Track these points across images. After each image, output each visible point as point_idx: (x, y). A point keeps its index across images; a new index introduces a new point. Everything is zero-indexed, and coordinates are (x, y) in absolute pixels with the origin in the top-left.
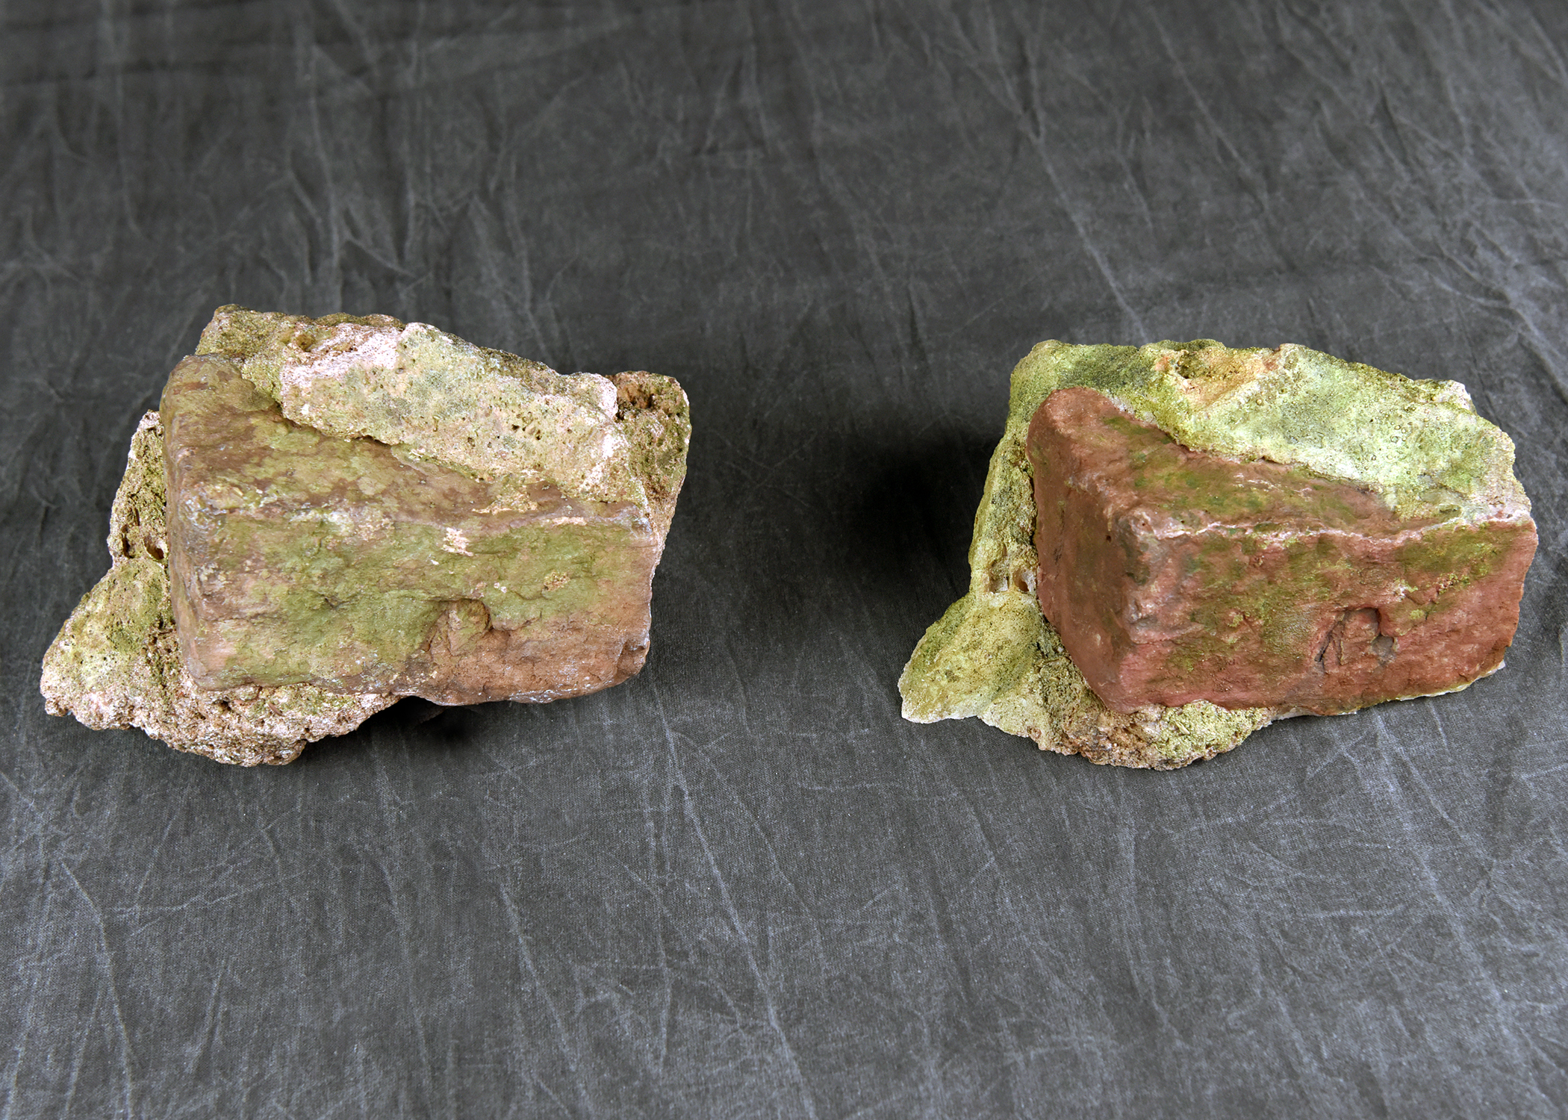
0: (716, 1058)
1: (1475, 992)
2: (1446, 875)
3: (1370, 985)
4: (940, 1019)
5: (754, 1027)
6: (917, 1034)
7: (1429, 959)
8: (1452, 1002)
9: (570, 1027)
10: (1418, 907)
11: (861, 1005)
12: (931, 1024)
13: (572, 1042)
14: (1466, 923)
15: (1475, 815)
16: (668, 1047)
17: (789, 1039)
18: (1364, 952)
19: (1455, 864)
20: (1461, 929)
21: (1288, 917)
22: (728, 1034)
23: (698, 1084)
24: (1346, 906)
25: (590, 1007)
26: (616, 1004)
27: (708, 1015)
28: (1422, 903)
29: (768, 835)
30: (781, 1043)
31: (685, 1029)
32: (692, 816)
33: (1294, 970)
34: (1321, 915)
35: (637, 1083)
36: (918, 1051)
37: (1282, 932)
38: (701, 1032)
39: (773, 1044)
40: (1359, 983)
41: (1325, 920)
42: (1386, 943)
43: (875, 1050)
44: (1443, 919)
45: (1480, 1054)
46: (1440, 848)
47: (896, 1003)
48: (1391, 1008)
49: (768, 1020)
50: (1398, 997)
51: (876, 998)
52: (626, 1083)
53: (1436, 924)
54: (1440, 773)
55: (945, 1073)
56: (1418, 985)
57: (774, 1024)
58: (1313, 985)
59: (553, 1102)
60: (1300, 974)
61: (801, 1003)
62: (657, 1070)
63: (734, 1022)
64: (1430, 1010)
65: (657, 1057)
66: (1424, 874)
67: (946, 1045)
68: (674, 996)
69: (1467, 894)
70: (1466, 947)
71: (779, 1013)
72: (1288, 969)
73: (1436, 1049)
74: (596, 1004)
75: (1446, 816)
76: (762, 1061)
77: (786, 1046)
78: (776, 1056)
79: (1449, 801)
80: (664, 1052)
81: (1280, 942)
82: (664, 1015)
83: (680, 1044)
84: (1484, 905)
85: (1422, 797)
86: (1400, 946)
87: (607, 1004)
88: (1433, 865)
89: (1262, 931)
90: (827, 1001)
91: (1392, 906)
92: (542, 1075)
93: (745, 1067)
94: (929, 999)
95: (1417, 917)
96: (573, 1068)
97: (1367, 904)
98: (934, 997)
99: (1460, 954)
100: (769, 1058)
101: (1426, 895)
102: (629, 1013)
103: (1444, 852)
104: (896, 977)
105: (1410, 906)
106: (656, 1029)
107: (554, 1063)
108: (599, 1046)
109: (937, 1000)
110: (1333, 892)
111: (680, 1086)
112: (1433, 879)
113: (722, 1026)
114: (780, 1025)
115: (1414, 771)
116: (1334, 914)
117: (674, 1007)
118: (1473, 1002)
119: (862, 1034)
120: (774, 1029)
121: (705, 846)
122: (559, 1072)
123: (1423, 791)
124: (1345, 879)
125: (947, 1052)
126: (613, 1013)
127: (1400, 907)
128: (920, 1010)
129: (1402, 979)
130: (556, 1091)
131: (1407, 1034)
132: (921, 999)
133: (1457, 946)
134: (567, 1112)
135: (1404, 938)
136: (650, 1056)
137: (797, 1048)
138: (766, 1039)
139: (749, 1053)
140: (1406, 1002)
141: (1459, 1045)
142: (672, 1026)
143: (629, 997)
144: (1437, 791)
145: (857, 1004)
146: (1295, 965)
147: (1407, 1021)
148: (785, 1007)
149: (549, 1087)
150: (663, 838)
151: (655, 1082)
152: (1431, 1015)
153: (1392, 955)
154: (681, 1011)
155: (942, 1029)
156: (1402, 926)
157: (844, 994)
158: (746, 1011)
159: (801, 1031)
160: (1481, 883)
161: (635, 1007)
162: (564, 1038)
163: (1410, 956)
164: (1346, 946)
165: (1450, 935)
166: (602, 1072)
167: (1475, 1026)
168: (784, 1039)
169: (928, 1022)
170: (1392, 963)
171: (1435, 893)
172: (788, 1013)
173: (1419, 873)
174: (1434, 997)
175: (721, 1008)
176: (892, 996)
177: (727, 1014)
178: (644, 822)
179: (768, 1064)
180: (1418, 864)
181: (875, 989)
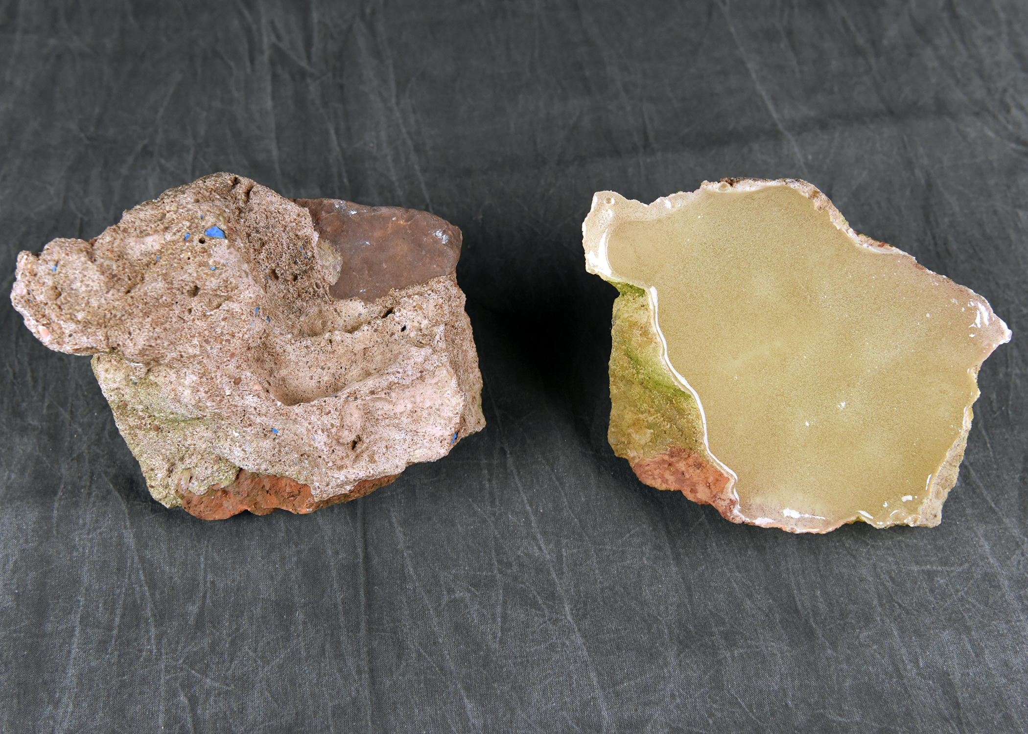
0: (533, 641)
1: (1016, 629)
2: (995, 545)
3: (950, 620)
4: (674, 624)
5: (556, 620)
6: (660, 632)
7: (986, 604)
8: (1002, 635)
9: (439, 614)
10: (978, 566)
11: (624, 608)
12: (669, 627)
13: (440, 624)
14: (1010, 579)
15: (1012, 505)
16: (502, 631)
17: (579, 630)
18: (944, 596)
19: (1000, 538)
20: (1006, 583)
21: (894, 567)
22: (541, 625)
23: (521, 656)
24: (931, 563)
25: (451, 602)
26: (467, 600)
27: (527, 610)
28: (981, 563)
29: (561, 484)
30: (574, 632)
31: (513, 620)
32: (512, 468)
33: (900, 605)
34: (915, 568)
35: (482, 653)
36: (663, 644)
37: (891, 577)
38: (523, 622)
39: (569, 633)
40: (942, 618)
41: (918, 572)
42: (958, 591)
43: (635, 642)
44: (995, 575)
45: (1019, 672)
46: (990, 527)
47: (646, 609)
48: (963, 636)
49: (565, 615)
50: (968, 630)
51: (633, 604)
52: (475, 653)
53: (989, 578)
54: (989, 475)
55: (680, 661)
56: (980, 622)
57: (569, 618)
58: (913, 617)
59: (428, 662)
60: (904, 608)
61: (585, 604)
62: (495, 646)
63: (543, 616)
64: (988, 640)
65: (495, 638)
66: (981, 543)
67: (680, 642)
68: (504, 596)
69: (1009, 558)
70: (1010, 597)
71: (572, 610)
72: (896, 605)
73: (991, 666)
74: (455, 600)
75: (993, 506)
76: (563, 644)
77: (578, 634)
78: (572, 642)
79: (995, 495)
80: (499, 634)
81: (889, 584)
82: (499, 609)
83: (509, 630)
84: (1021, 567)
85: (978, 491)
86: (967, 593)
87: (462, 600)
88: (986, 536)
89: (878, 576)
90: (601, 603)
91: (961, 565)
92: (420, 644)
93: (552, 648)
94: (667, 608)
95: (978, 574)
96: (440, 641)
97: (945, 562)
98: (670, 607)
99: (1006, 601)
100: (568, 643)
101: (983, 558)
102: (477, 607)
103: (993, 530)
104: (645, 590)
105: (973, 565)
106: (494, 619)
107: (428, 637)
108: (457, 627)
109: (672, 609)
110: (923, 553)
111: (510, 658)
112: (987, 548)
113: (536, 618)
114: (573, 619)
115: (972, 472)
116: (923, 567)
117: (505, 602)
118: (1015, 637)
119: (626, 629)
120: (569, 622)
121: (521, 489)
122: (432, 643)
123: (979, 487)
124: (930, 544)
125: (681, 647)
126: (466, 606)
127: (966, 566)
128: (661, 616)
129: (970, 617)
130: (430, 655)
131: (973, 655)
132: (662, 608)
133: (1003, 595)
134: (437, 669)
135: (969, 588)
136: (490, 637)
137: (584, 636)
138: (565, 629)
139: (555, 638)
140: (973, 633)
141: (1006, 664)
142: (505, 617)
143: (476, 596)
144: (987, 487)
145: (621, 607)
146: (900, 601)
147: (973, 645)
148: (575, 606)
149: (425, 652)
150: (494, 482)
151: (494, 653)
152: (989, 643)
153: (962, 599)
154: (510, 607)
155: (676, 631)
156: (967, 579)
157: (612, 600)
158: (551, 607)
159: (586, 624)
160: (1017, 552)
161: (480, 603)
162: (435, 620)
163: (974, 601)
164: (932, 591)
165: (998, 587)
166: (459, 644)
167: (1016, 652)
168: (576, 630)
169: (667, 625)
170: (963, 605)
171: (989, 556)
172: (578, 610)
173: (978, 542)
174: (991, 631)
175: (535, 605)
176: (643, 603)
177: (539, 610)
178: (481, 470)
179: (567, 647)
180: (977, 536)
181: (632, 597)
